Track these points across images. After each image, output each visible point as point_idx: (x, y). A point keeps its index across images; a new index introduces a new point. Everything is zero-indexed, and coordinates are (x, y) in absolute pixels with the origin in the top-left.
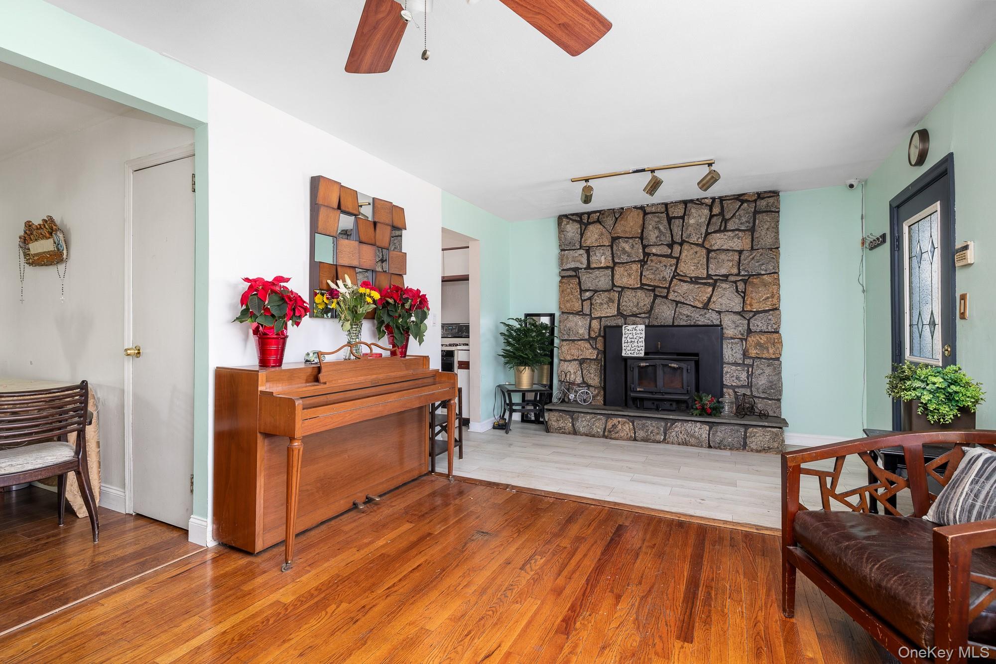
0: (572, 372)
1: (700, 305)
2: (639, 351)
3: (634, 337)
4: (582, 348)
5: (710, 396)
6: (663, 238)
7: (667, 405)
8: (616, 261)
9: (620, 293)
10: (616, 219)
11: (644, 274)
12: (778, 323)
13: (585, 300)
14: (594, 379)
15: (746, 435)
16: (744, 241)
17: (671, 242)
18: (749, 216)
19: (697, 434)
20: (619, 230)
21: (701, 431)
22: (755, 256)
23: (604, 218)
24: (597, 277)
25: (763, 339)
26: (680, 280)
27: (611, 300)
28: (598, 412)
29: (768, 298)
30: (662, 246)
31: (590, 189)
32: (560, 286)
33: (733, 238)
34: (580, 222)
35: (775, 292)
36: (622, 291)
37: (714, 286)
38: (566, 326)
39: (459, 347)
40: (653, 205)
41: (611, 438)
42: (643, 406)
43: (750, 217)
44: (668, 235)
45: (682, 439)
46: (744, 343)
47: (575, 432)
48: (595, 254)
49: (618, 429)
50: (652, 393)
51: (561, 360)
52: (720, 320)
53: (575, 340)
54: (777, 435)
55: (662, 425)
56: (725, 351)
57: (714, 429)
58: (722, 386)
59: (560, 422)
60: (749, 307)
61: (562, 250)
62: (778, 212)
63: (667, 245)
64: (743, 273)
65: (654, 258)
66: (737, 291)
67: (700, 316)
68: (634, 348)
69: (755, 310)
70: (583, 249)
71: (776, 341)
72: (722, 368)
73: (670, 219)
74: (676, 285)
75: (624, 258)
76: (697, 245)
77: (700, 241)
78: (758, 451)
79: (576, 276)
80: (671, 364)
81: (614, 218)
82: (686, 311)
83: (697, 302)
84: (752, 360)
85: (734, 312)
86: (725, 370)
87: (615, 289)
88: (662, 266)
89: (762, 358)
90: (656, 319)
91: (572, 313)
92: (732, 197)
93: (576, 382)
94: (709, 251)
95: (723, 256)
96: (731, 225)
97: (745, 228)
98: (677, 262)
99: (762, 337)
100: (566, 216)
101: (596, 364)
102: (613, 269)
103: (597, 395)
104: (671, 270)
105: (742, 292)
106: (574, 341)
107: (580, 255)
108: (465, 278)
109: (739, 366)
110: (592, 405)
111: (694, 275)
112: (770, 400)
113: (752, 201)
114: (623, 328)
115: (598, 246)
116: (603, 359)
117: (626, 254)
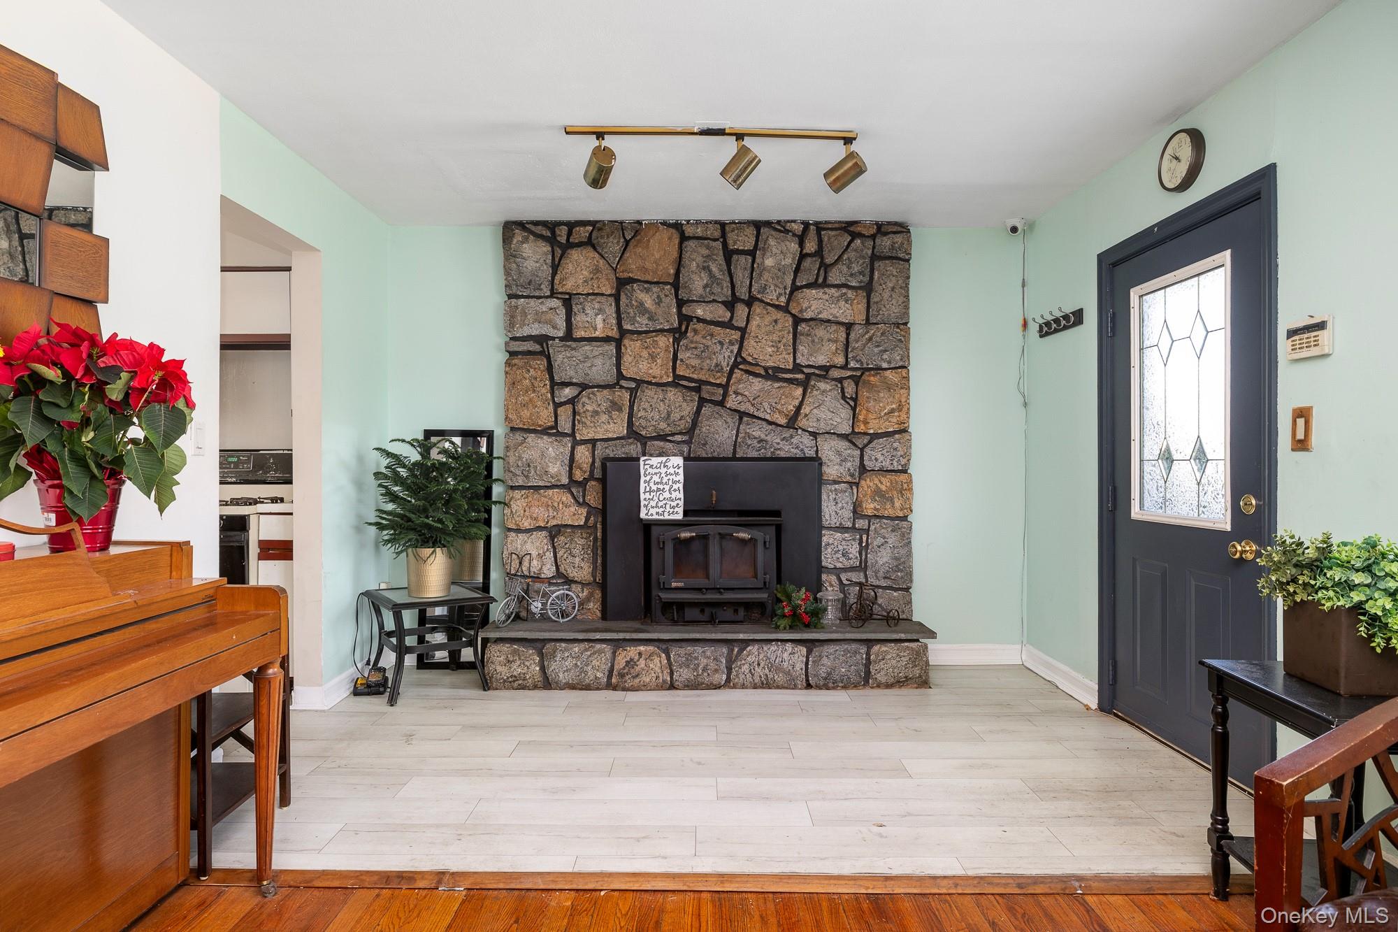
0: (534, 553)
1: (783, 421)
2: (673, 507)
3: (664, 481)
4: (556, 504)
5: (803, 590)
6: (716, 289)
7: (728, 614)
8: (625, 327)
9: (633, 393)
10: (627, 242)
11: (680, 356)
12: (907, 456)
13: (562, 404)
14: (580, 566)
15: (869, 658)
16: (855, 307)
17: (730, 299)
18: (864, 263)
19: (786, 664)
20: (633, 266)
21: (792, 657)
22: (873, 335)
23: (602, 237)
24: (587, 357)
25: (884, 483)
26: (747, 372)
27: (616, 406)
28: (598, 636)
29: (892, 411)
30: (716, 305)
31: (608, 154)
32: (506, 373)
33: (838, 300)
34: (552, 240)
35: (903, 400)
36: (636, 389)
37: (805, 385)
38: (520, 458)
39: (261, 508)
40: (698, 222)
41: (624, 689)
42: (684, 618)
43: (865, 265)
44: (726, 284)
45: (760, 677)
46: (855, 491)
47: (547, 683)
48: (584, 309)
49: (637, 669)
50: (699, 590)
51: (510, 530)
52: (815, 448)
53: (539, 488)
54: (918, 653)
55: (723, 653)
56: (824, 504)
57: (816, 652)
58: (820, 569)
59: (515, 666)
60: (862, 427)
61: (510, 297)
62: (908, 261)
63: (723, 303)
64: (852, 364)
65: (700, 326)
66: (844, 397)
67: (782, 440)
68: (664, 502)
69: (872, 431)
70: (557, 298)
71: (905, 486)
72: (820, 536)
73: (729, 254)
74: (739, 381)
75: (642, 323)
76: (777, 307)
77: (783, 300)
78: (889, 686)
79: (542, 353)
80: (738, 532)
81: (622, 240)
82: (757, 430)
83: (777, 415)
84: (867, 521)
85: (839, 435)
86: (825, 539)
87: (623, 383)
88: (715, 343)
89: (883, 517)
90: (704, 445)
91: (534, 431)
92: (837, 225)
93: (543, 576)
94: (797, 321)
95: (820, 332)
96: (835, 277)
97: (857, 285)
98: (742, 338)
99: (883, 479)
100: (521, 225)
101: (584, 535)
102: (619, 343)
103: (588, 599)
104: (732, 352)
105: (851, 398)
106: (537, 488)
107: (551, 309)
108: (281, 344)
109: (847, 532)
110: (579, 621)
111: (772, 364)
112: (896, 590)
113: (868, 237)
114: (642, 463)
115: (589, 294)
116: (599, 526)
117: (647, 315)
